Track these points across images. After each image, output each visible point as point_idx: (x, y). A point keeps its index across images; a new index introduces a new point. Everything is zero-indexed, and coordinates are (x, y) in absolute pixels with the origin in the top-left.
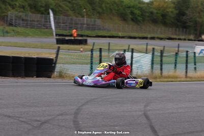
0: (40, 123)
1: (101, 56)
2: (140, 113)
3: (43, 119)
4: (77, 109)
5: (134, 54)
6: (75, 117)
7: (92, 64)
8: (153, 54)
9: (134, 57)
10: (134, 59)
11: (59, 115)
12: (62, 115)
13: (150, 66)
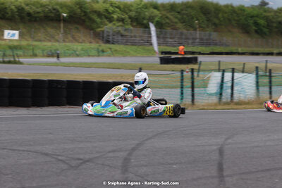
0: (81, 161)
1: (193, 78)
2: (215, 148)
3: (87, 157)
4: (138, 144)
5: (236, 74)
6: (130, 154)
7: (182, 88)
8: (257, 74)
9: (235, 78)
10: (235, 81)
11: (109, 152)
12: (114, 151)
13: (255, 88)
